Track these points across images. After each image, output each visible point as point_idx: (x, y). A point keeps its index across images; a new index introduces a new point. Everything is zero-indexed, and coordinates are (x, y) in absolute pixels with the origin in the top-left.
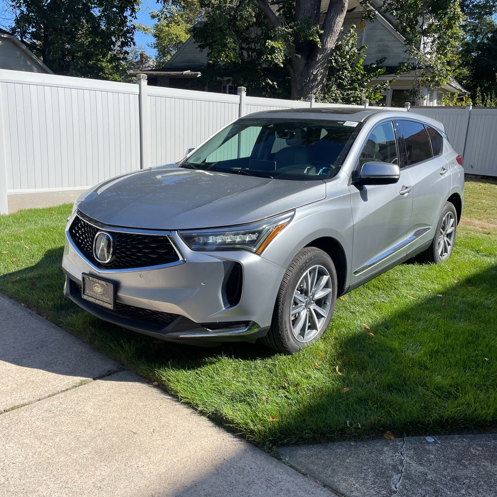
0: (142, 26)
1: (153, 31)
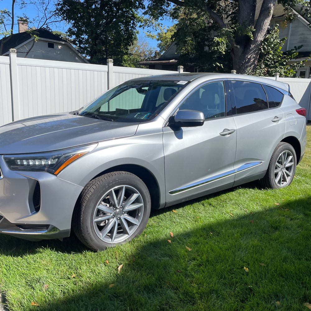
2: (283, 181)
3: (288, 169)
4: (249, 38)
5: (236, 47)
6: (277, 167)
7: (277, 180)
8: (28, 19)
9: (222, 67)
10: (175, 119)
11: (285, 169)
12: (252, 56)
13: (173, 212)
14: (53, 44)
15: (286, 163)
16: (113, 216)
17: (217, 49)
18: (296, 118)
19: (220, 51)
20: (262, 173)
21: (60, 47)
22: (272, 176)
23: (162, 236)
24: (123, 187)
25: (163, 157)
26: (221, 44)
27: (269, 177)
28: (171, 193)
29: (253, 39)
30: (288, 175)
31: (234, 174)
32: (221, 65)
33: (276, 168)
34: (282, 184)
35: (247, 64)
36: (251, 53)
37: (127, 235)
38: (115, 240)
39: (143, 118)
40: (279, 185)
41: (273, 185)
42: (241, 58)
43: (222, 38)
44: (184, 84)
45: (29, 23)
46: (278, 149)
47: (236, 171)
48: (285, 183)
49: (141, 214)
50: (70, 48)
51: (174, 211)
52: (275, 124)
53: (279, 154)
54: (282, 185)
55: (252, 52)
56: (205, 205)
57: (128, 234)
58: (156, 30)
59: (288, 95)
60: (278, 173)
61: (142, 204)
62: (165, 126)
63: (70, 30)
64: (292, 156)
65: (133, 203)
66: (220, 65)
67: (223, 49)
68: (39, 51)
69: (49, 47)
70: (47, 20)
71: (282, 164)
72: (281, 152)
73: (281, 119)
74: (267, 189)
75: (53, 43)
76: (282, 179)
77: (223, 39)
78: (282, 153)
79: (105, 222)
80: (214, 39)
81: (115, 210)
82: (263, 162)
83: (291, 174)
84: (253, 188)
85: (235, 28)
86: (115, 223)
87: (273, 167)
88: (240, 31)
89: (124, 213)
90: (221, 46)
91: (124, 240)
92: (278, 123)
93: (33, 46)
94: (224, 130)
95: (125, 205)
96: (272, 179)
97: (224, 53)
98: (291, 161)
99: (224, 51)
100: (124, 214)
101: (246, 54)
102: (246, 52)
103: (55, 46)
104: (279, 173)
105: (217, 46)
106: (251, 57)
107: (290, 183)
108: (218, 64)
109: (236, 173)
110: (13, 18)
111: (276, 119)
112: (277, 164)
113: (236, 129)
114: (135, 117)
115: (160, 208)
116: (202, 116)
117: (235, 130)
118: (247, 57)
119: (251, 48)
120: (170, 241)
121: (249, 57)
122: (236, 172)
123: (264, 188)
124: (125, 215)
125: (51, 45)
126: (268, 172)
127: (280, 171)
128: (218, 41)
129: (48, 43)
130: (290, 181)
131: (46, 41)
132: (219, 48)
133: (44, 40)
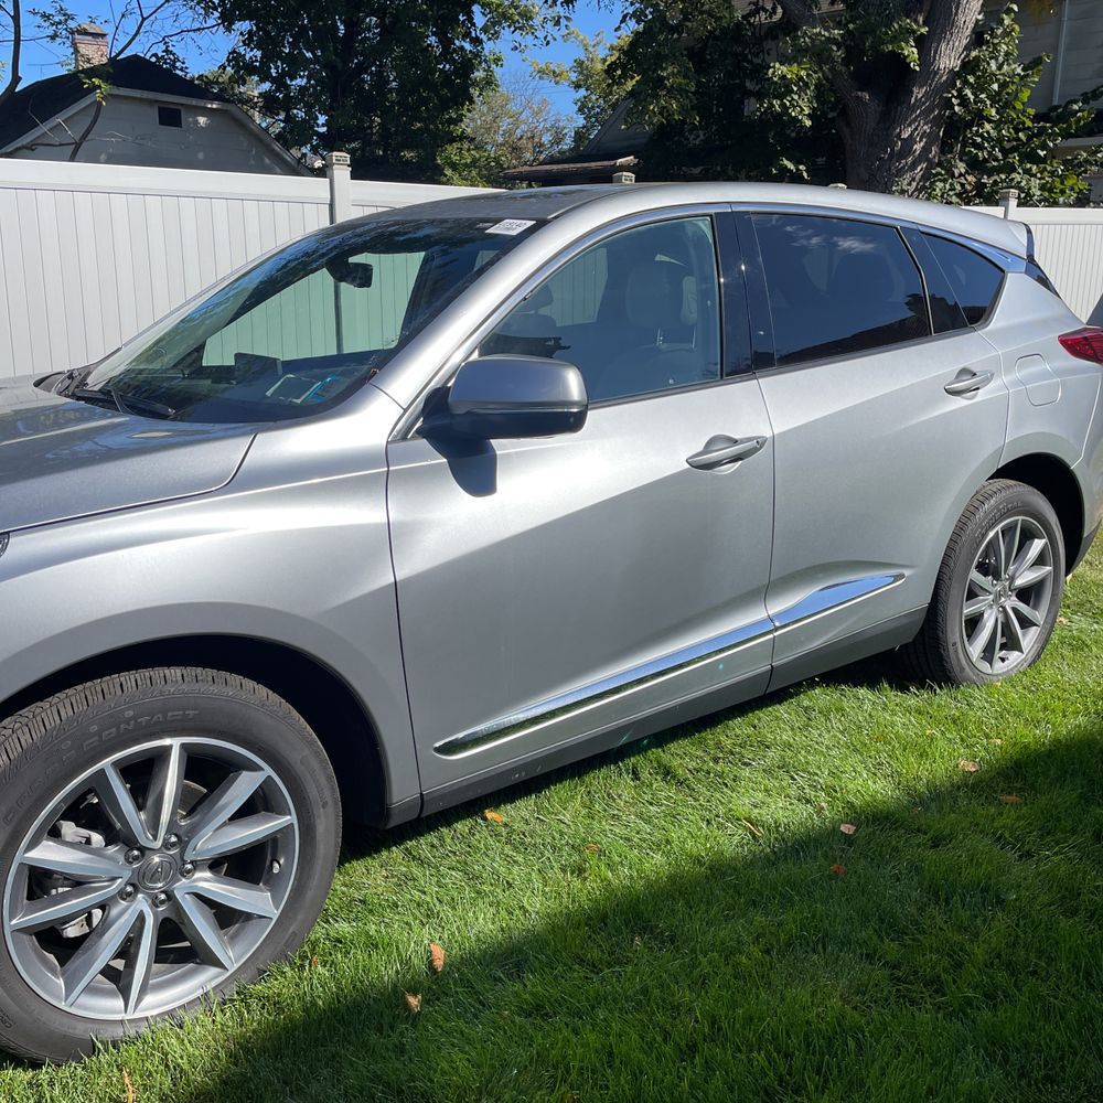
0: (552, 67)
1: (574, 77)
2: (1003, 647)
3: (1028, 594)
4: (902, 61)
5: (858, 97)
6: (977, 591)
7: (976, 649)
8: (72, 19)
9: (805, 174)
10: (450, 399)
11: (1014, 598)
12: (916, 129)
13: (485, 819)
14: (179, 111)
15: (1016, 570)
16: (129, 889)
17: (783, 105)
18: (1059, 373)
19: (793, 114)
20: (905, 621)
21: (202, 120)
22: (954, 631)
23: (386, 971)
24: (170, 747)
25: (389, 585)
26: (795, 89)
27: (938, 638)
28: (450, 748)
29: (917, 69)
30: (1026, 623)
31: (771, 636)
32: (801, 167)
33: (972, 595)
34: (1003, 660)
35: (899, 161)
36: (915, 120)
37: (214, 971)
38: (149, 999)
39: (299, 401)
40: (984, 667)
41: (957, 669)
42: (875, 138)
43: (799, 64)
44: (514, 233)
46: (980, 514)
47: (777, 624)
48: (1014, 656)
49: (286, 866)
50: (243, 125)
51: (489, 814)
52: (959, 403)
53: (984, 535)
54: (999, 667)
55: (919, 116)
56: (645, 775)
57: (217, 963)
58: (548, 43)
59: (1027, 272)
60: (982, 615)
61: (289, 819)
62: (404, 438)
63: (235, 58)
64: (1044, 541)
65: (238, 816)
66: (798, 170)
67: (802, 109)
68: (114, 136)
69: (162, 123)
70: (144, 19)
71: (997, 576)
72: (992, 527)
73: (987, 381)
74: (932, 687)
75: (180, 107)
76: (999, 640)
77: (805, 69)
78: (998, 528)
79: (89, 920)
80: (771, 71)
81: (136, 858)
82: (907, 573)
83: (1039, 616)
84: (872, 684)
85: (851, 26)
86: (141, 918)
87: (956, 592)
89: (189, 866)
90: (796, 97)
91: (200, 992)
92: (975, 396)
93: (94, 122)
94: (711, 444)
95: (193, 831)
96: (954, 644)
97: (808, 123)
98: (1040, 560)
99: (809, 116)
100: (189, 872)
101: (894, 122)
102: (893, 114)
103: (186, 118)
104: (986, 616)
105: (781, 97)
106: (911, 135)
107: (1039, 656)
108: (791, 166)
109: (776, 634)
110: (16, 18)
111: (965, 383)
112: (975, 575)
113: (768, 434)
114: (269, 393)
115: (393, 823)
116: (573, 384)
117: (760, 443)
118: (899, 135)
119: (913, 100)
120: (414, 1001)
121: (905, 135)
122: (777, 629)
123: (921, 685)
124: (198, 875)
125: (170, 117)
126: (934, 613)
127: (991, 606)
128: (783, 77)
129: (159, 108)
130: (1034, 649)
131: (151, 102)
132: (788, 104)
133: (141, 100)
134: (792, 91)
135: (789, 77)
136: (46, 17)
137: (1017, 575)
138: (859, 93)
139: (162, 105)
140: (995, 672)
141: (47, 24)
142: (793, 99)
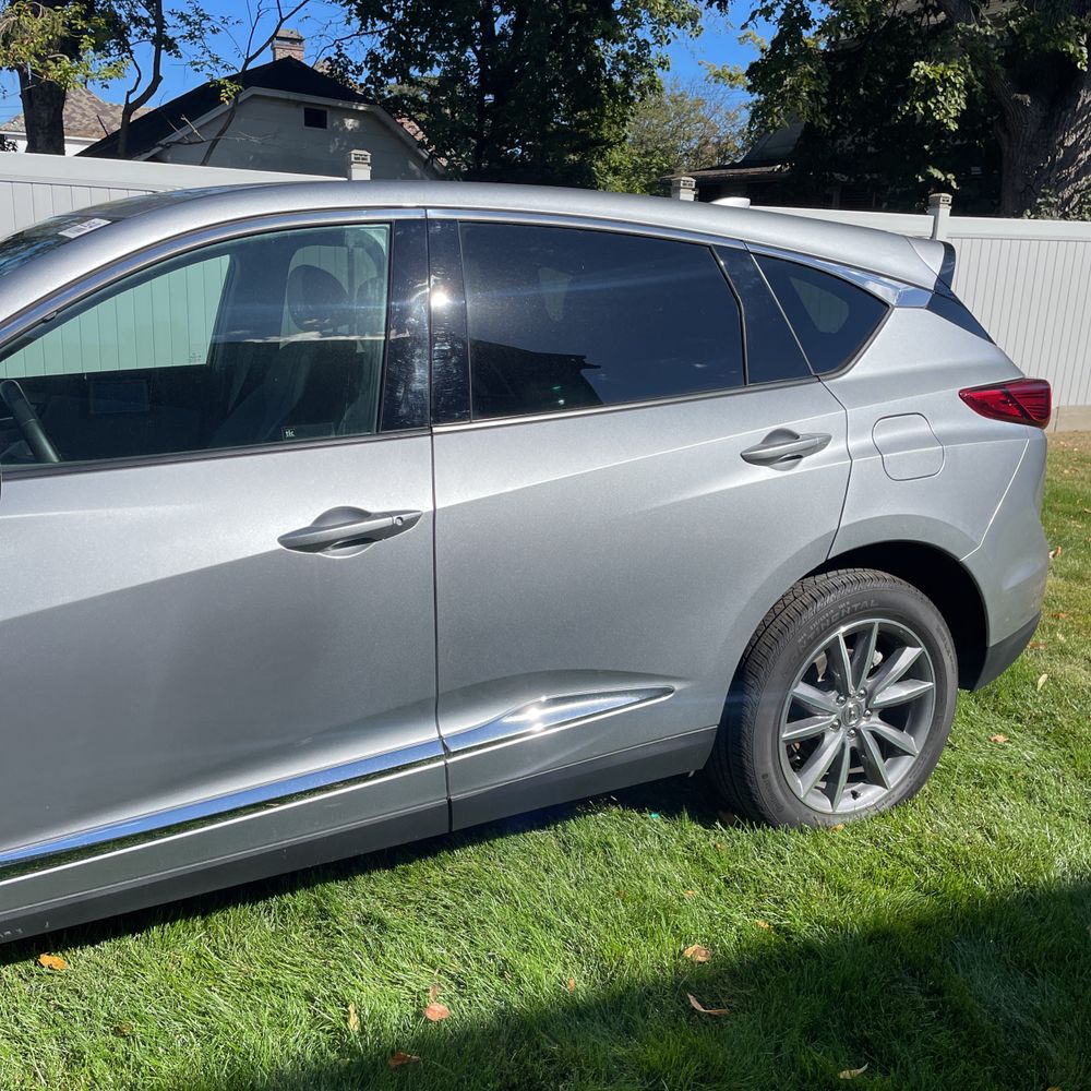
4: (1071, 60)
5: (1017, 100)
6: (810, 708)
7: (807, 780)
8: (209, 19)
9: (954, 184)
11: (875, 719)
12: (1082, 136)
13: (39, 964)
14: (325, 112)
15: (876, 685)
17: (927, 109)
19: (938, 117)
20: (682, 745)
21: (350, 123)
22: (765, 760)
26: (941, 90)
27: (742, 768)
29: (1085, 69)
30: (890, 750)
31: (442, 763)
32: (949, 176)
34: (855, 795)
35: (1060, 170)
36: (1081, 126)
40: (823, 804)
41: (772, 807)
42: (1035, 146)
43: (946, 63)
45: (208, 34)
46: (810, 613)
48: (871, 795)
50: (387, 127)
51: (47, 959)
54: (846, 804)
55: (1083, 123)
59: (932, 307)
60: (821, 737)
66: (946, 179)
67: (949, 108)
69: (308, 123)
70: (282, 20)
71: (844, 691)
75: (324, 109)
76: (846, 770)
77: (953, 69)
78: (839, 633)
80: (914, 71)
82: (677, 686)
83: (916, 742)
85: (1012, 23)
88: (1033, 36)
90: (942, 99)
92: (793, 466)
94: (327, 518)
97: (954, 127)
98: (914, 672)
99: (956, 119)
101: (1057, 128)
102: (1056, 120)
103: (332, 120)
104: (827, 739)
105: (924, 99)
106: (1077, 141)
107: (913, 792)
108: (937, 174)
109: (449, 761)
112: (800, 688)
113: (425, 508)
118: (1062, 143)
119: (1080, 104)
121: (1068, 143)
125: (316, 118)
126: (732, 733)
127: (836, 728)
128: (926, 77)
129: (306, 109)
130: (906, 783)
131: (298, 103)
132: (933, 106)
133: (288, 101)
134: (937, 93)
135: (931, 77)
136: (183, 17)
137: (877, 690)
138: (1019, 96)
139: (307, 106)
140: (838, 811)
141: (183, 23)
142: (938, 101)
